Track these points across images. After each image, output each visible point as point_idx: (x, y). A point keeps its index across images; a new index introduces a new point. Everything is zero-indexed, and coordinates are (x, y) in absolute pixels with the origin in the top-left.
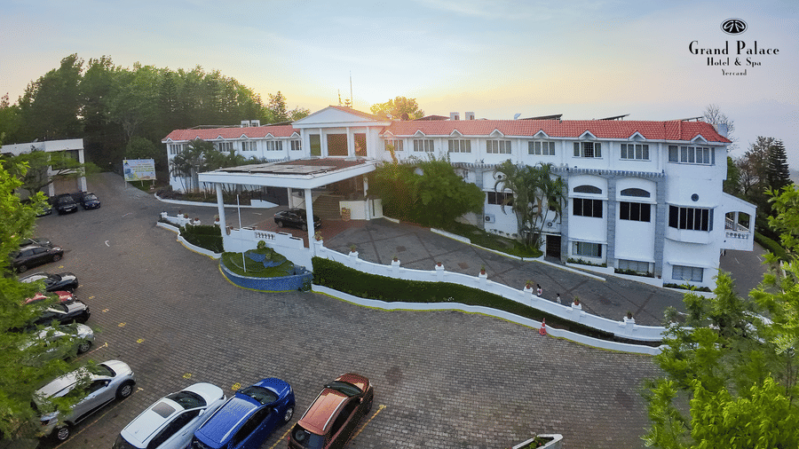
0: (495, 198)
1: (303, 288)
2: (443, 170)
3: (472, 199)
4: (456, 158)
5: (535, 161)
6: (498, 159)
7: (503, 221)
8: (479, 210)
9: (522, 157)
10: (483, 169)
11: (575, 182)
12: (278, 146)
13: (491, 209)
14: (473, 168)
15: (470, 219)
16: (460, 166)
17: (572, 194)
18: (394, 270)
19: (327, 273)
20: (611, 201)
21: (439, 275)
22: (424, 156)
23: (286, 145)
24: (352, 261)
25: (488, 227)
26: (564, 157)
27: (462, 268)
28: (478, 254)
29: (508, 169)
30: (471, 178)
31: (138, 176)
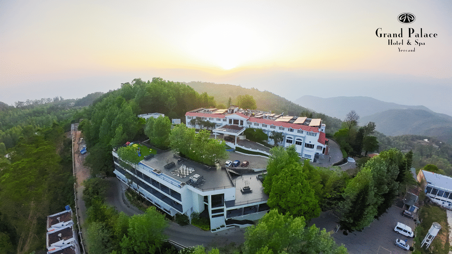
0: (270, 137)
1: (234, 151)
2: (260, 131)
3: (266, 137)
4: (263, 128)
5: (280, 131)
6: (272, 130)
7: (272, 142)
8: (267, 140)
9: (277, 130)
10: (269, 131)
11: (287, 136)
12: (220, 120)
13: (269, 139)
14: (267, 131)
15: (265, 141)
16: (264, 130)
17: (287, 138)
18: (250, 149)
19: (238, 149)
20: (294, 141)
21: (258, 151)
22: (256, 127)
23: (222, 120)
24: (243, 148)
25: (268, 143)
26: (286, 131)
27: (262, 150)
28: (265, 148)
29: (273, 132)
30: (266, 133)
31: (176, 123)
